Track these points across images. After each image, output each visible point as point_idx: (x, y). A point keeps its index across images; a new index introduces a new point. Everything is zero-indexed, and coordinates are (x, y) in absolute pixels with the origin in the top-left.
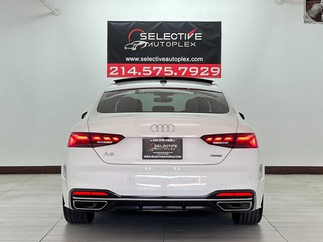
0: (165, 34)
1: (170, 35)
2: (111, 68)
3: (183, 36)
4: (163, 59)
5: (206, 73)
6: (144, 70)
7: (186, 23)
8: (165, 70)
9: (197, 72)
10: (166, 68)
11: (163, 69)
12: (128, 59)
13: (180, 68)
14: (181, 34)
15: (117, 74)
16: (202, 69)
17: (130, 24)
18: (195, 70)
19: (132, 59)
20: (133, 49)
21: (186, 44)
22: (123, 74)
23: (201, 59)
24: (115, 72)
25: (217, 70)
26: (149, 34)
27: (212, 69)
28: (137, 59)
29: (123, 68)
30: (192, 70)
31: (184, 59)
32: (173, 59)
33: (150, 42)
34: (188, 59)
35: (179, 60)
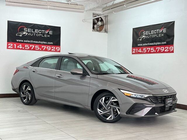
1: (38, 31)
3: (44, 32)
4: (35, 42)
5: (54, 50)
8: (36, 47)
9: (50, 49)
13: (42, 47)
14: (43, 31)
16: (52, 47)
17: (19, 23)
19: (20, 41)
20: (20, 36)
21: (45, 36)
22: (15, 48)
23: (52, 43)
27: (57, 48)
28: (22, 41)
29: (15, 45)
30: (48, 48)
31: (44, 43)
32: (39, 42)
33: (29, 33)
34: (46, 43)
35: (42, 43)
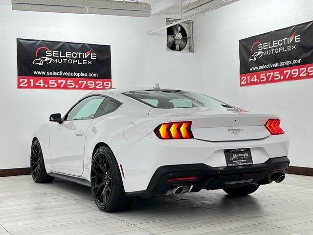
0: (67, 52)
1: (71, 54)
2: (21, 80)
3: (82, 55)
4: (66, 74)
5: (100, 86)
6: (50, 83)
7: (84, 44)
8: (68, 83)
10: (68, 81)
11: (66, 82)
12: (35, 73)
14: (80, 53)
15: (27, 85)
16: (97, 82)
17: (37, 42)
18: (92, 83)
19: (40, 73)
20: (41, 64)
21: (84, 62)
22: (32, 85)
23: (96, 75)
24: (25, 84)
25: (108, 84)
27: (105, 83)
28: (44, 73)
29: (32, 80)
30: (90, 83)
31: (83, 75)
32: (74, 74)
33: (54, 58)
34: (86, 75)
35: (79, 75)
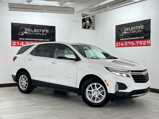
2: (13, 42)
3: (42, 31)
4: (34, 39)
6: (27, 44)
10: (35, 43)
12: (20, 39)
14: (41, 30)
17: (21, 25)
20: (22, 35)
21: (43, 34)
22: (18, 45)
23: (48, 40)
24: (15, 44)
26: (29, 29)
29: (18, 42)
33: (29, 32)
34: (44, 40)
35: (40, 40)
